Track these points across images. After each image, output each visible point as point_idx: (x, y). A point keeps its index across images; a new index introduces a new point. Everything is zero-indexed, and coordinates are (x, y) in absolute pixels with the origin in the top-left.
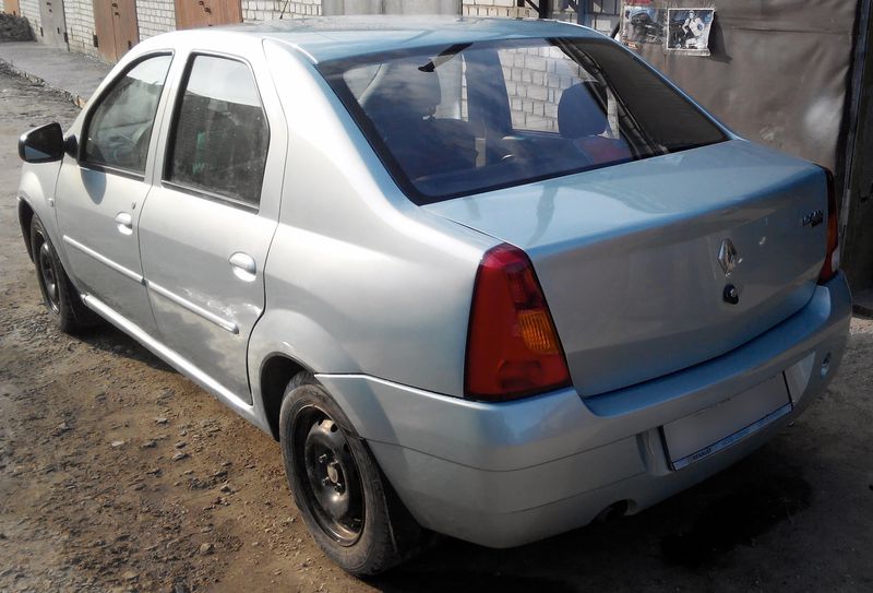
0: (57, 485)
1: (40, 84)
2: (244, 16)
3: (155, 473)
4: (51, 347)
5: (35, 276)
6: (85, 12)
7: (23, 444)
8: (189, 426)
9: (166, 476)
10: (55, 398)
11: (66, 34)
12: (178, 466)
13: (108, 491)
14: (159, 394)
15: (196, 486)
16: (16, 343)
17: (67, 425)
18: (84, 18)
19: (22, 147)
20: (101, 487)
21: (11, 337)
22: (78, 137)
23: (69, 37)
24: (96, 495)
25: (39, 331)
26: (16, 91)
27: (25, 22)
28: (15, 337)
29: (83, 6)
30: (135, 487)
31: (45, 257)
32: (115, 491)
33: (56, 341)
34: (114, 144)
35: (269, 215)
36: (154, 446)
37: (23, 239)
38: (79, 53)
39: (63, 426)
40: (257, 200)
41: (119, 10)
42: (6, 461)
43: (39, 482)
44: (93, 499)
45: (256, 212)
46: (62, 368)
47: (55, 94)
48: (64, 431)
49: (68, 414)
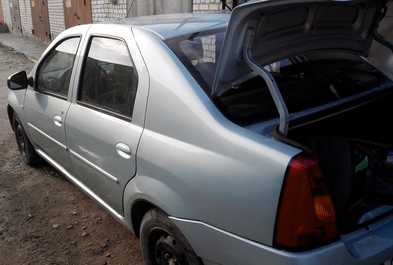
0: (29, 249)
1: (12, 50)
2: (93, 20)
3: (74, 244)
4: (23, 172)
5: (15, 136)
6: (29, 20)
7: (12, 225)
8: (87, 217)
9: (79, 246)
10: (25, 199)
11: (21, 29)
12: (84, 240)
13: (52, 254)
14: (72, 198)
15: (94, 253)
16: (7, 170)
17: (31, 215)
18: (29, 23)
19: (9, 82)
20: (49, 252)
21: (5, 167)
22: (34, 77)
23: (23, 30)
24: (48, 256)
25: (17, 164)
26: (4, 53)
27: (6, 25)
28: (7, 167)
29: (28, 18)
30: (65, 252)
31: (19, 131)
32: (56, 254)
33: (24, 169)
34: (50, 80)
35: (137, 123)
36: (72, 228)
37: (8, 119)
38: (27, 37)
39: (30, 215)
40: (131, 115)
41: (42, 19)
42: (5, 234)
43: (20, 247)
44: (46, 259)
45: (129, 121)
46: (27, 183)
47: (18, 54)
48: (31, 218)
49: (32, 208)
